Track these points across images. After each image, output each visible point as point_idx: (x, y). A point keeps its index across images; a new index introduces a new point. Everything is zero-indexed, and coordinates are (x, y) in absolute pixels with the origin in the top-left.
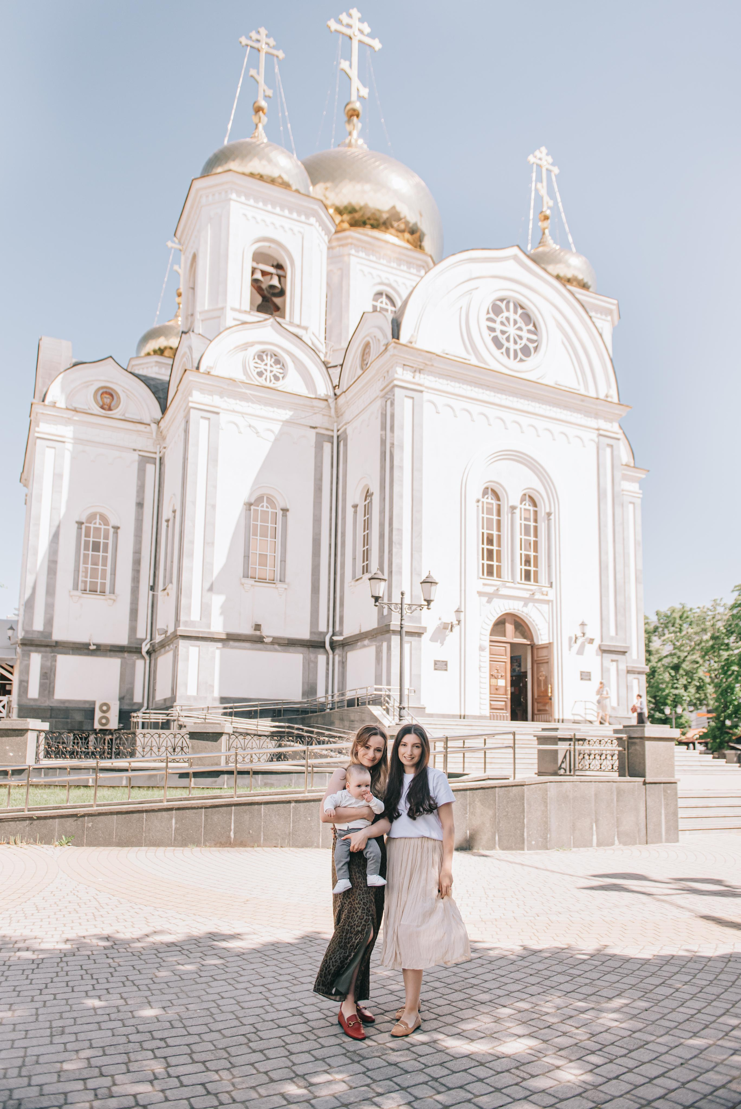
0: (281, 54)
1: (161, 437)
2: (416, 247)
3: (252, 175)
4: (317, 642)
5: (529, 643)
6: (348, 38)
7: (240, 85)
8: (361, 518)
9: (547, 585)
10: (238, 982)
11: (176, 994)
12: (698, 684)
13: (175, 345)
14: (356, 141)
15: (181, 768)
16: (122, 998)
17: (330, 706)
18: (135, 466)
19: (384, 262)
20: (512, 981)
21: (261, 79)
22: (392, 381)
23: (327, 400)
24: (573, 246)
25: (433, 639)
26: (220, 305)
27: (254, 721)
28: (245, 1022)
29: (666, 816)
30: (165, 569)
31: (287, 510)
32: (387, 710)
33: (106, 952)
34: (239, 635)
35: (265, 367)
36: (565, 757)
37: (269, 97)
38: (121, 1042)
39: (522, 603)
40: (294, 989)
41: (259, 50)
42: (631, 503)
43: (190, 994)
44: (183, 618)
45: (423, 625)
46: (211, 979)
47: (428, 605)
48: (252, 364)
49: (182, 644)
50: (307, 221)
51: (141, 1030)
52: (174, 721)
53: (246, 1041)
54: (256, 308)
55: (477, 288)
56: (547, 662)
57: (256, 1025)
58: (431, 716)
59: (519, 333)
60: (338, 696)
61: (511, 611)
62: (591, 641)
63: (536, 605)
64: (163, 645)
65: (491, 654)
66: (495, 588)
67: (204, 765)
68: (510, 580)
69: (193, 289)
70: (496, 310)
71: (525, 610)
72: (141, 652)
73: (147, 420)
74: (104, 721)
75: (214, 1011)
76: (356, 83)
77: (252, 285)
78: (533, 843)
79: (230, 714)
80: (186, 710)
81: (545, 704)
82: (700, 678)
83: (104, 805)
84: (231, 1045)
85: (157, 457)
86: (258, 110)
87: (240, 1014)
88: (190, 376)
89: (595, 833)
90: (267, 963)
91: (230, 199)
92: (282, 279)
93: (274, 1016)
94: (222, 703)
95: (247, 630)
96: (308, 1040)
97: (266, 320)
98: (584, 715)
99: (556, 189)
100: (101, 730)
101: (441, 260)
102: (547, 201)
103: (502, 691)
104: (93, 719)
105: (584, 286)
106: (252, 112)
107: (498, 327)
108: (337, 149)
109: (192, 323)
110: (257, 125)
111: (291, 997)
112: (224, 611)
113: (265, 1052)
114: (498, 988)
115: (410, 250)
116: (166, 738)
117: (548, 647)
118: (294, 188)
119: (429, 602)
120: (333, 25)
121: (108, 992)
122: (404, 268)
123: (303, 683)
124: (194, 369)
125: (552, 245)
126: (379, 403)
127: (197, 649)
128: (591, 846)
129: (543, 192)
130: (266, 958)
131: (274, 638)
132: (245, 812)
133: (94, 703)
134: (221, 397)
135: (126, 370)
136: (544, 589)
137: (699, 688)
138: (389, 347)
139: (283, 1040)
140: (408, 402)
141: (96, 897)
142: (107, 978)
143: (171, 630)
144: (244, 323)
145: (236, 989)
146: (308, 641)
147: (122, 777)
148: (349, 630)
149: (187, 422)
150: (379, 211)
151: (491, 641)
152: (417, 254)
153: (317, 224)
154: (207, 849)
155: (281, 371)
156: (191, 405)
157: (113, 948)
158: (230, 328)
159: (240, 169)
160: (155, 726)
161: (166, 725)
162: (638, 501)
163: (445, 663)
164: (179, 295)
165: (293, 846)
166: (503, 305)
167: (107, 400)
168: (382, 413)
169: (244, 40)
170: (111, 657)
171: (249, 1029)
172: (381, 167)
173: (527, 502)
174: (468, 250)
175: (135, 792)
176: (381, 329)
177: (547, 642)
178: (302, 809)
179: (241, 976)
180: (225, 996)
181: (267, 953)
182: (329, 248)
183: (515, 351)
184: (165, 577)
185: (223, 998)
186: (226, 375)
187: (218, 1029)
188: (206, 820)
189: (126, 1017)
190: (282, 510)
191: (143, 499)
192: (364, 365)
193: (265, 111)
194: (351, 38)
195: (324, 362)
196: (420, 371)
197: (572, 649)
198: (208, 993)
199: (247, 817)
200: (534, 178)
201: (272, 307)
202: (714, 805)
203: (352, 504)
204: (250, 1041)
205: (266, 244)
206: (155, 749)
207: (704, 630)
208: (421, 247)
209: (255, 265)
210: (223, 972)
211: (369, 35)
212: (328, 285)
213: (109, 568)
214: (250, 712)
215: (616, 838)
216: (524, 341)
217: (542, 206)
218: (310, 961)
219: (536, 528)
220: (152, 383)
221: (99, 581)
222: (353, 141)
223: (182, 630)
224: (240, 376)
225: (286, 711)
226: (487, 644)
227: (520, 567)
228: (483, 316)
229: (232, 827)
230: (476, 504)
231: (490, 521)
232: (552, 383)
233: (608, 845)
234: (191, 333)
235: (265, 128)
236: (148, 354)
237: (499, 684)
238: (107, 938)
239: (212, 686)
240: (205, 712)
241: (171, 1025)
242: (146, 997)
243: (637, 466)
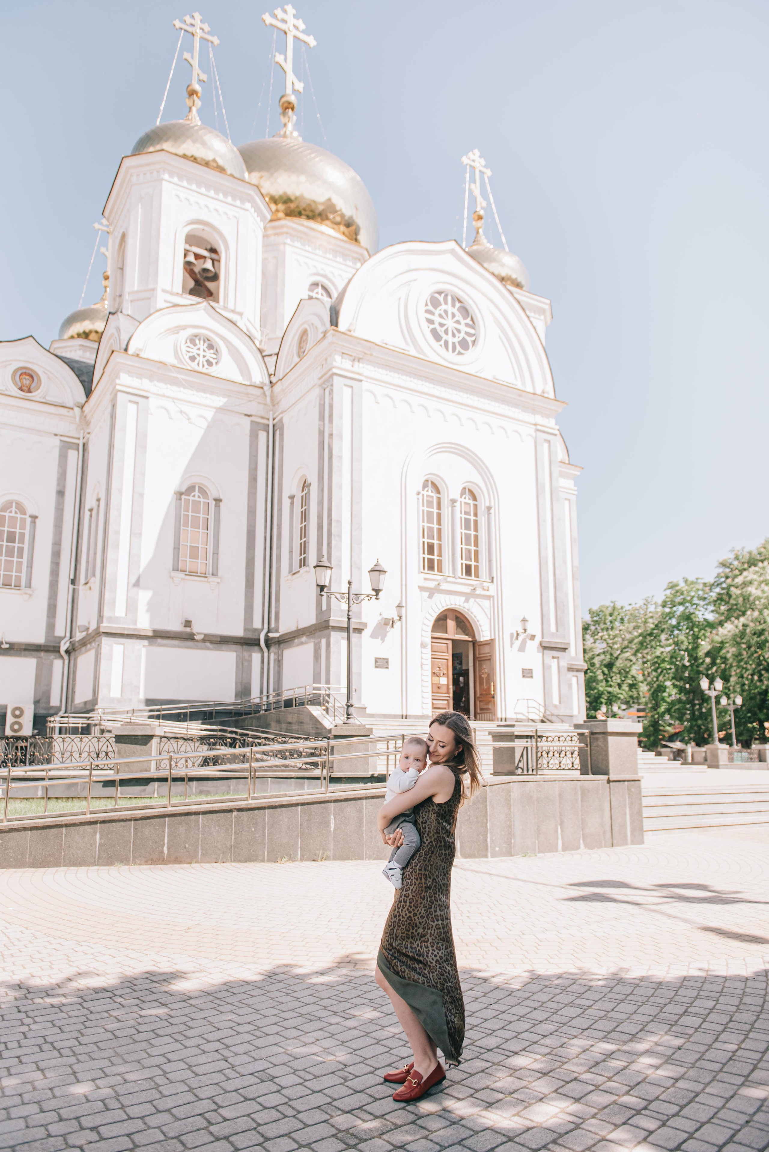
0: (216, 40)
1: (85, 422)
2: (351, 240)
3: (185, 156)
4: (251, 639)
5: (470, 639)
6: (283, 33)
7: (173, 67)
8: (298, 510)
9: (488, 580)
10: (187, 1038)
11: (109, 1058)
12: (631, 682)
13: (100, 329)
14: (291, 133)
15: (106, 775)
16: (38, 1069)
17: (264, 707)
18: (56, 452)
19: (320, 253)
20: (516, 1018)
21: (195, 63)
22: (330, 369)
23: (262, 388)
24: (506, 246)
25: (374, 636)
26: (151, 286)
27: (184, 724)
28: (202, 1096)
29: (631, 816)
30: (88, 562)
31: (220, 500)
32: (327, 710)
33: (18, 1003)
34: (168, 632)
35: (198, 352)
36: (522, 756)
37: (204, 81)
38: (38, 1137)
39: (463, 599)
40: (259, 1043)
41: (193, 35)
42: (566, 499)
43: (127, 1058)
44: (106, 614)
45: (364, 620)
46: (152, 1035)
47: (377, 595)
48: (184, 348)
49: (105, 641)
50: (243, 206)
51: (65, 1116)
52: (95, 725)
53: (205, 1124)
54: (188, 291)
55: (415, 280)
56: (490, 659)
57: (216, 1099)
58: (372, 716)
59: (457, 326)
60: (274, 696)
61: (453, 607)
62: (533, 637)
63: (477, 600)
64: (84, 643)
65: (432, 651)
66: (437, 583)
67: (132, 772)
68: (451, 575)
69: (122, 269)
70: (435, 303)
71: (466, 605)
72: (59, 652)
73: (70, 404)
74: (16, 727)
75: (160, 1080)
76: (291, 77)
77: (185, 269)
78: (497, 849)
79: (158, 717)
80: (108, 713)
81: (488, 703)
82: (633, 677)
83: (16, 820)
84: (185, 1131)
85: (81, 442)
86: (192, 93)
87: (194, 1083)
88: (118, 358)
89: (560, 836)
90: (221, 1008)
91: (163, 179)
92: (216, 263)
93: (237, 1083)
94: (147, 705)
95: (177, 627)
96: (285, 1116)
97: (199, 303)
98: (526, 714)
99: (489, 191)
100: (12, 737)
101: (377, 252)
102: (481, 202)
103: (444, 689)
104: (4, 725)
105: (518, 285)
106: (186, 95)
107: (437, 319)
108: (272, 139)
109: (120, 304)
110: (190, 108)
111: (256, 1054)
112: (151, 607)
113: (233, 1139)
114: (502, 1028)
115: (346, 242)
116: (89, 743)
117: (490, 643)
118: (229, 172)
119: (377, 591)
120: (268, 19)
121: (20, 1061)
122: (340, 259)
123: (236, 683)
124: (122, 351)
125: (486, 244)
126: (317, 391)
127: (122, 646)
128: (557, 851)
129: (477, 192)
130: (218, 1002)
131: (206, 635)
132: (181, 823)
133: (6, 707)
134: (151, 381)
135: (49, 351)
136: (485, 584)
137: (632, 686)
138: (328, 335)
139: (253, 1120)
140: (347, 391)
141: (5, 931)
142: (18, 1041)
143: (93, 627)
144: (176, 305)
145: (186, 1047)
146: (241, 638)
147: (37, 787)
148: (286, 626)
149: (114, 406)
150: (314, 202)
151: (433, 638)
152: (352, 247)
153: (253, 210)
154: (137, 867)
155: (215, 356)
156: (118, 387)
157: (26, 998)
158: (161, 310)
159: (173, 150)
160: (75, 731)
161: (86, 730)
162: (573, 498)
163: (387, 661)
164: (107, 278)
165: (235, 861)
166: (441, 298)
167: (27, 381)
168: (320, 404)
169: (178, 24)
170: (25, 656)
171: (207, 1105)
172: (317, 159)
173: (467, 495)
174: (406, 242)
175: (52, 804)
176: (318, 316)
177: (489, 638)
178: (245, 819)
179: (191, 1028)
180: (172, 1059)
181: (220, 995)
182: (264, 236)
183: (454, 344)
184: (87, 570)
185: (169, 1061)
186: (156, 358)
187: (167, 1108)
188: (136, 834)
189: (44, 1097)
190: (215, 500)
191: (64, 487)
192: (301, 353)
193: (199, 95)
194: (285, 33)
195: (259, 349)
196: (359, 360)
197: (514, 646)
198: (150, 1056)
199: (182, 829)
200: (468, 179)
201: (205, 292)
202: (672, 803)
203: (289, 494)
204: (210, 1123)
205: (200, 227)
206: (76, 755)
207: (636, 628)
208: (356, 240)
209: (188, 247)
210: (167, 1024)
211: (303, 32)
212: (263, 273)
213: (25, 560)
214: (179, 715)
215: (581, 842)
216: (462, 335)
217: (476, 207)
218: (273, 1004)
219: (476, 522)
220: (76, 365)
221: (14, 574)
222: (288, 133)
223: (106, 626)
224: (171, 360)
225: (219, 713)
226: (429, 640)
227: (460, 562)
228: (422, 308)
229: (166, 841)
230: (416, 497)
231: (430, 514)
232: (490, 378)
233: (573, 849)
234: (119, 313)
235: (198, 111)
236: (72, 337)
237: (441, 682)
238: (19, 986)
239: (138, 687)
240: (130, 715)
241: (105, 1105)
242: (70, 1066)
243: (571, 463)
